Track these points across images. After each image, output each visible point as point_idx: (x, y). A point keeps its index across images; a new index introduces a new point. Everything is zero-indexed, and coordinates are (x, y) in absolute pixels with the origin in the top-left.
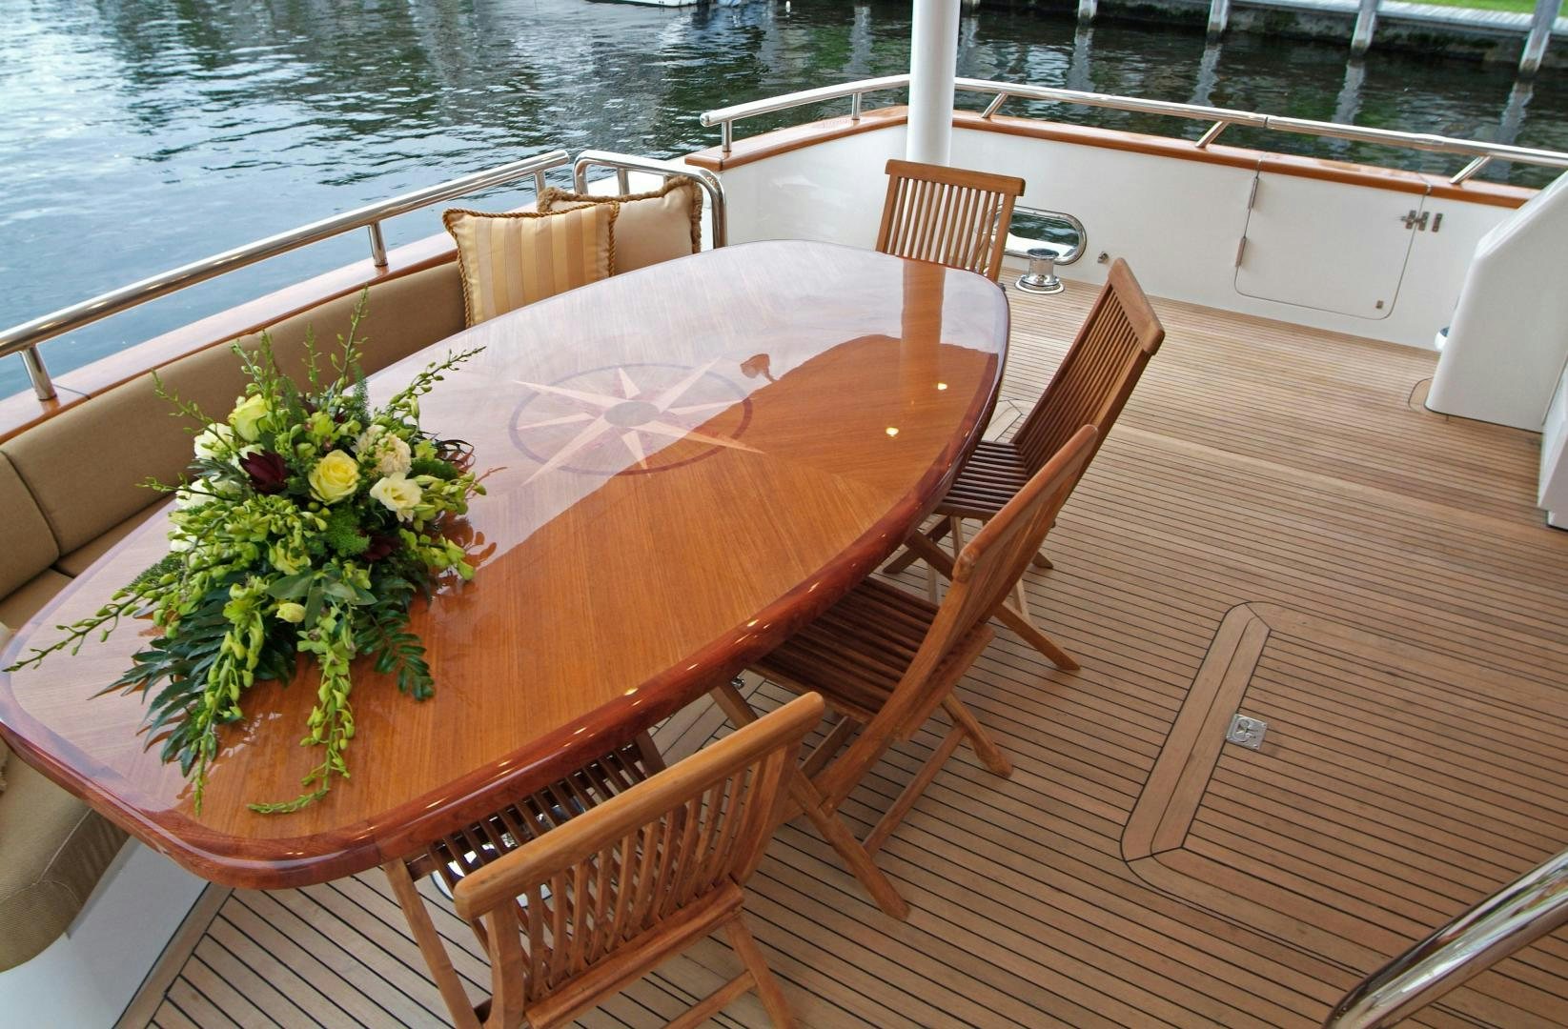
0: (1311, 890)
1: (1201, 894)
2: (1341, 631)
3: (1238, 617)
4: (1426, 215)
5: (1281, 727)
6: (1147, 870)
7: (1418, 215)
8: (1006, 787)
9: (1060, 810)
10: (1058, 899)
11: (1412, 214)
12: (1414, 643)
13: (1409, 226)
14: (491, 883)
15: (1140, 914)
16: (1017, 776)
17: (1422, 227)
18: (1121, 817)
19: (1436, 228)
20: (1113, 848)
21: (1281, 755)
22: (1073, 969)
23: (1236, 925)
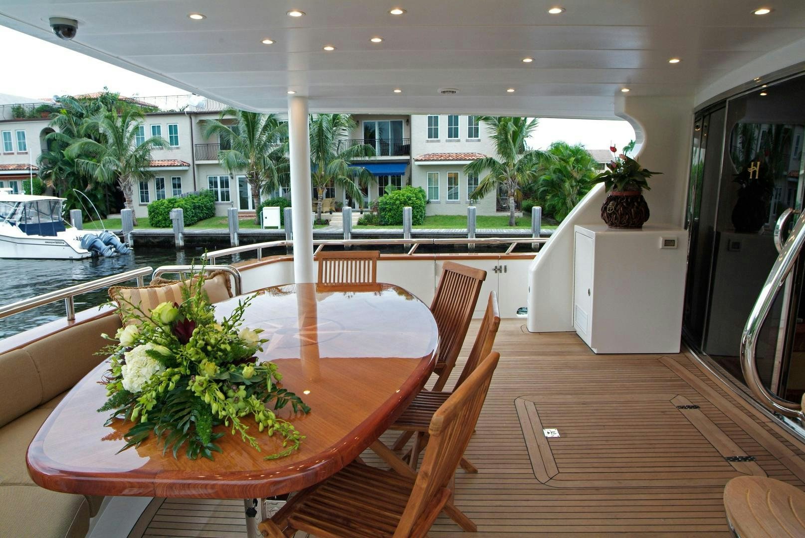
0: (613, 470)
1: (578, 484)
2: (557, 397)
3: (519, 402)
4: (501, 267)
5: (562, 428)
6: (552, 483)
7: (498, 267)
8: (478, 476)
9: (506, 476)
10: (529, 503)
11: (496, 267)
12: (583, 394)
13: (496, 272)
14: (447, 412)
15: (563, 497)
16: (479, 471)
17: (501, 272)
18: (531, 471)
19: (505, 271)
20: (535, 481)
21: (568, 436)
22: (554, 522)
23: (597, 489)
